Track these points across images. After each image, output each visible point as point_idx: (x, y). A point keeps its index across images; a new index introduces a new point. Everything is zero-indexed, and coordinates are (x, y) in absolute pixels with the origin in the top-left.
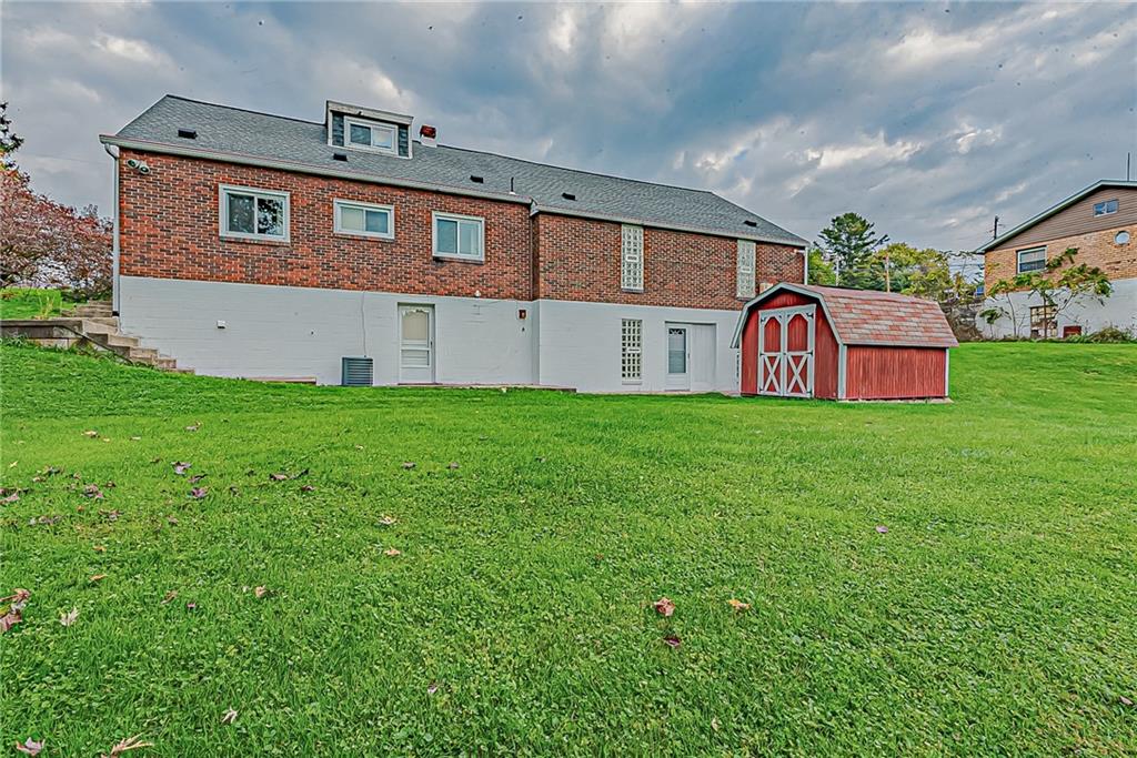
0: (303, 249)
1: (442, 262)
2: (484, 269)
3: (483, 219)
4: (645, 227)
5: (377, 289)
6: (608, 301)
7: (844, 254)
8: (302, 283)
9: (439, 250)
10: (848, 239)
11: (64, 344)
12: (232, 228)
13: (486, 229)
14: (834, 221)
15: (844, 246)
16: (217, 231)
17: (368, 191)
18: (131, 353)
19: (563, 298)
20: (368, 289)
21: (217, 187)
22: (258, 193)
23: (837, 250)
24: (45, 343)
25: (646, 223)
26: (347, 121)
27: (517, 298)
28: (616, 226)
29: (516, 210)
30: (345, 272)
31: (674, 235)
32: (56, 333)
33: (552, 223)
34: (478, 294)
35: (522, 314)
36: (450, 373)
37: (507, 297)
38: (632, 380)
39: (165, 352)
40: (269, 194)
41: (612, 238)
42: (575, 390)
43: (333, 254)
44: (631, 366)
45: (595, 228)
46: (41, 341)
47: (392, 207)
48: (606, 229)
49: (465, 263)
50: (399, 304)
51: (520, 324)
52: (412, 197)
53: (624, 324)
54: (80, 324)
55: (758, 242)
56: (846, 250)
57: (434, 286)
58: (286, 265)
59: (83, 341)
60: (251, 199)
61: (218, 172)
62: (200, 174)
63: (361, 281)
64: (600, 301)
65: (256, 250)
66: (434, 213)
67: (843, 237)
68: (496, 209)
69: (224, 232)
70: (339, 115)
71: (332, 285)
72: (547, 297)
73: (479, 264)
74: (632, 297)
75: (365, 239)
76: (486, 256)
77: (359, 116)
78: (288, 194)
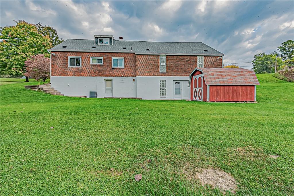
0: (84, 68)
1: (114, 69)
2: (124, 70)
3: (124, 58)
4: (167, 55)
5: (99, 76)
6: (156, 76)
7: (287, 54)
8: (84, 76)
9: (114, 66)
10: (289, 49)
11: (36, 90)
12: (71, 65)
13: (125, 60)
14: (283, 43)
15: (287, 52)
16: (68, 66)
17: (97, 54)
18: (47, 91)
19: (143, 75)
20: (97, 76)
21: (68, 57)
22: (75, 57)
23: (284, 53)
24: (33, 90)
25: (166, 54)
26: (99, 39)
27: (132, 76)
28: (158, 56)
29: (132, 55)
30: (93, 73)
31: (176, 57)
32: (35, 88)
33: (140, 57)
34: (122, 76)
35: (134, 80)
36: (116, 95)
37: (130, 76)
38: (163, 96)
39: (59, 91)
40: (78, 57)
41: (156, 59)
42: (141, 99)
43: (90, 69)
44: (163, 92)
45: (152, 57)
46: (33, 89)
47: (103, 57)
48: (155, 57)
49: (120, 69)
50: (104, 79)
51: (134, 82)
52: (107, 54)
53: (161, 81)
54: (38, 86)
55: (204, 56)
56: (288, 53)
57: (112, 75)
58: (81, 72)
59: (39, 89)
60: (74, 59)
61: (68, 54)
62: (65, 55)
63: (96, 74)
64: (153, 76)
65: (75, 69)
66: (112, 58)
67: (287, 49)
68: (127, 55)
69: (69, 66)
70: (96, 38)
71: (90, 76)
72: (139, 76)
73: (123, 69)
74: (163, 74)
75: (97, 65)
76: (125, 67)
77: (101, 37)
78: (81, 57)
